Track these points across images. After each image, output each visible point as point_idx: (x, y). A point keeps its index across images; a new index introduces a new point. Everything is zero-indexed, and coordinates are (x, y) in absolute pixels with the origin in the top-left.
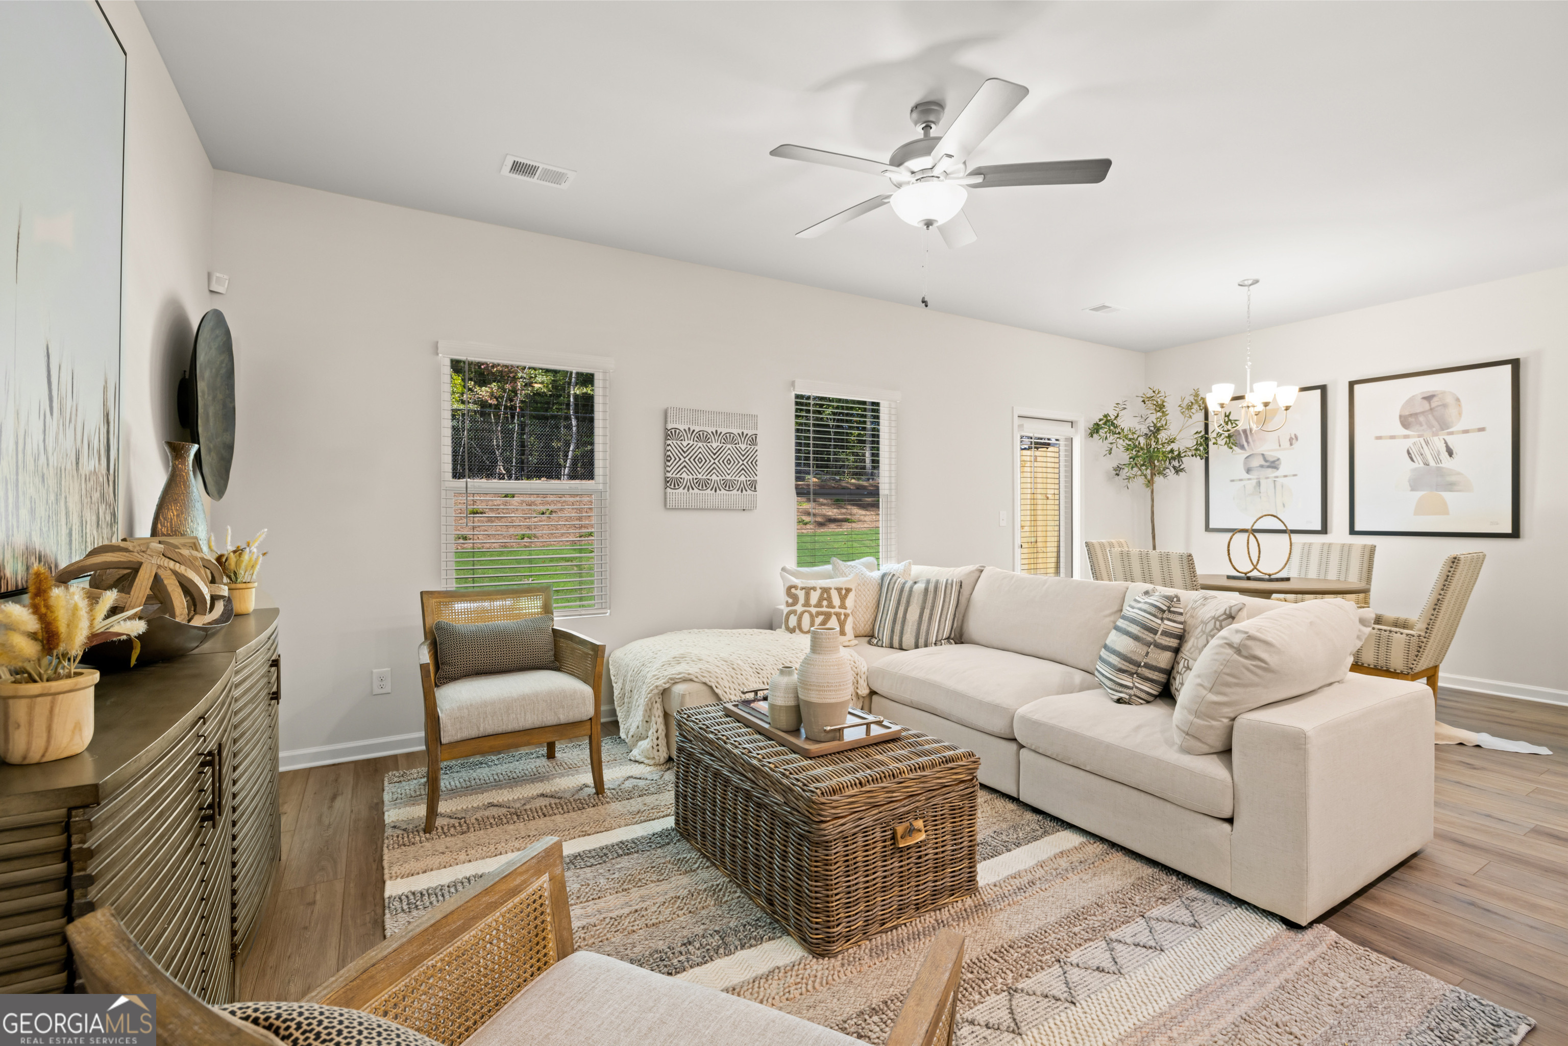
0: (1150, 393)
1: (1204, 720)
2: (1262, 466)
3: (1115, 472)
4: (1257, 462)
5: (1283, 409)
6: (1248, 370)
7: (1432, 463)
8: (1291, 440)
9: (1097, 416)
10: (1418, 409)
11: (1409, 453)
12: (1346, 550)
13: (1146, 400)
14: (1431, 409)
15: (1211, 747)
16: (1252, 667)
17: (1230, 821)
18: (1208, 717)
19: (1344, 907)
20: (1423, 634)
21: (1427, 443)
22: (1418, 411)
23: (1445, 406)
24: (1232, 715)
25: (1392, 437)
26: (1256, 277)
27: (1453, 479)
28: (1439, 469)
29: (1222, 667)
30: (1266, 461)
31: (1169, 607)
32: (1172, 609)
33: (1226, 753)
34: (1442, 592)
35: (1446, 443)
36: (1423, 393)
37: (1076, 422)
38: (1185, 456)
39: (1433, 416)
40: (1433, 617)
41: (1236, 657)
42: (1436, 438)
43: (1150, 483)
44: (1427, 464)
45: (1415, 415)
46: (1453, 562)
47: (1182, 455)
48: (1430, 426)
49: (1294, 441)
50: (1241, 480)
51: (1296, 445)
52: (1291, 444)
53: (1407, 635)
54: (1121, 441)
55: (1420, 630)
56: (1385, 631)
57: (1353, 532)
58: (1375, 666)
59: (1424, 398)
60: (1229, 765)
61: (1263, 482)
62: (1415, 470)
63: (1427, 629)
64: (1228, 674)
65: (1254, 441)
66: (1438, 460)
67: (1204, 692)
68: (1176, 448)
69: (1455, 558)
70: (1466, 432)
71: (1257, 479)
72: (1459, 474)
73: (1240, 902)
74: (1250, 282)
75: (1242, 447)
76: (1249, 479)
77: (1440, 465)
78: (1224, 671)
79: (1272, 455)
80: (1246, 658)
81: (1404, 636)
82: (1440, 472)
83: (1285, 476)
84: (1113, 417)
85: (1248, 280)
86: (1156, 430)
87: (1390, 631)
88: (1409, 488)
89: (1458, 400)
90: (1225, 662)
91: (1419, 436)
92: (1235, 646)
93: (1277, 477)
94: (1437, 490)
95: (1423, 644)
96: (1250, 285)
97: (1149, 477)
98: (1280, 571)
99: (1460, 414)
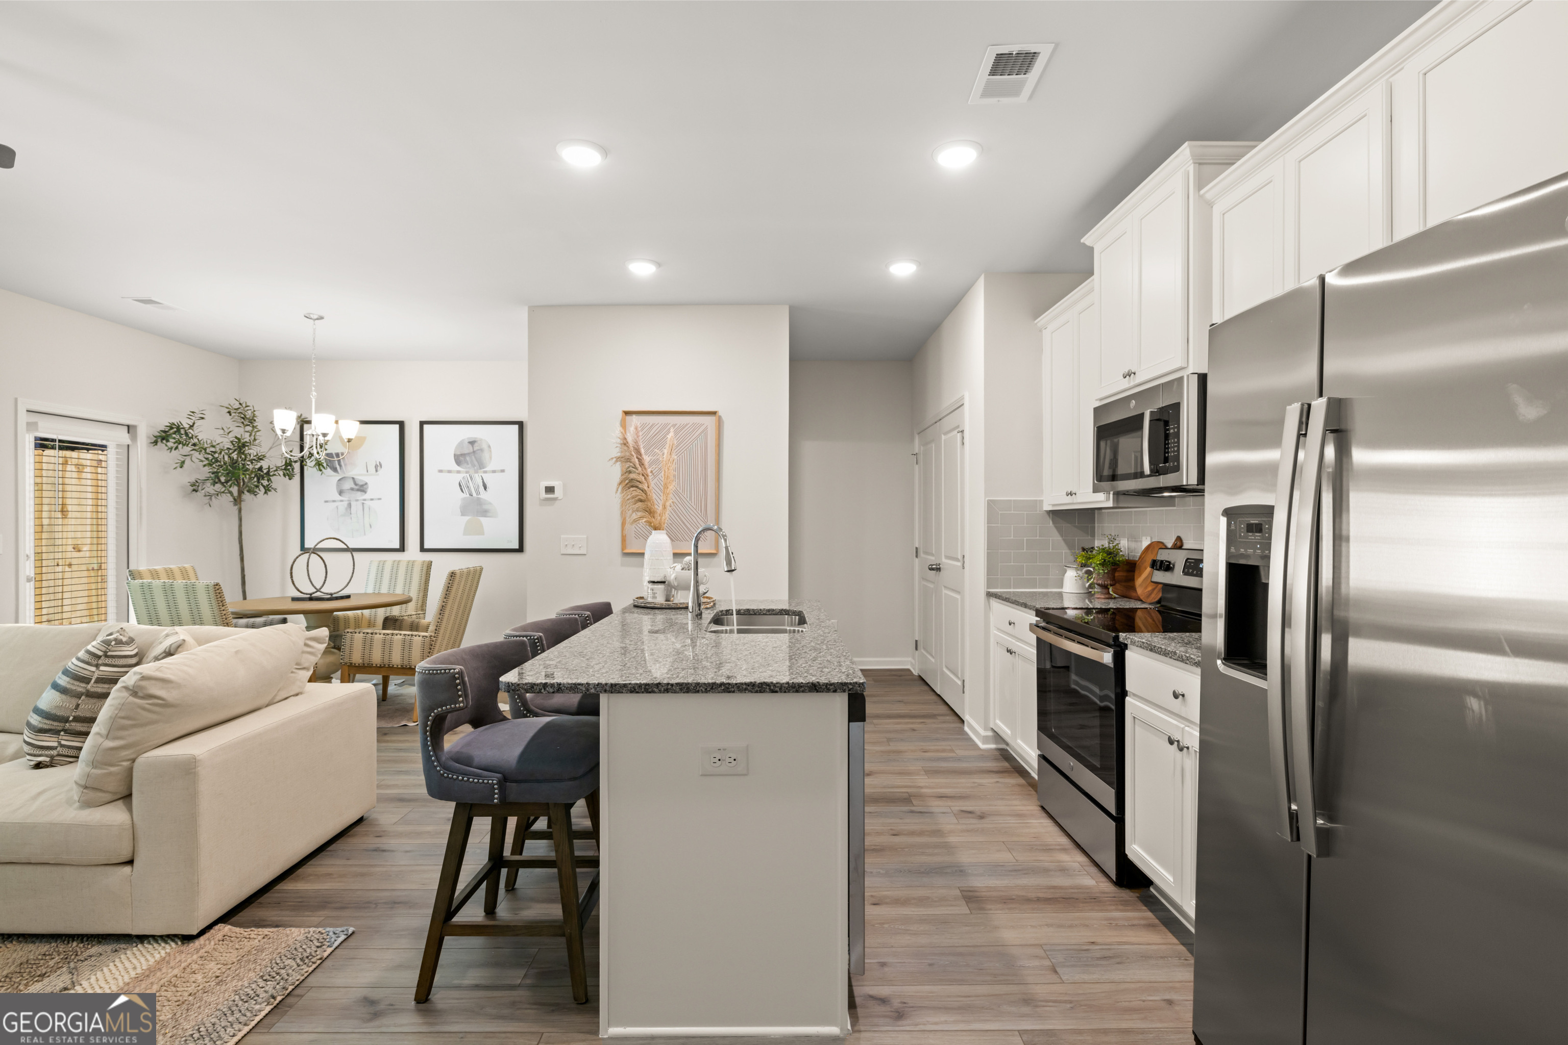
0: (237, 405)
1: (101, 769)
2: (352, 489)
3: (192, 488)
4: (348, 485)
5: (346, 440)
6: (314, 401)
7: (474, 494)
8: (376, 467)
9: (162, 423)
10: (466, 451)
11: (460, 486)
12: (411, 564)
13: (232, 411)
14: (474, 452)
15: (114, 793)
16: (147, 706)
17: (131, 862)
18: (106, 765)
19: (262, 895)
20: (433, 634)
21: (471, 478)
22: (466, 452)
23: (482, 450)
24: (132, 756)
25: (450, 472)
26: (322, 314)
27: (486, 507)
28: (479, 499)
29: (116, 712)
30: (356, 484)
31: (105, 652)
32: (109, 653)
33: (127, 797)
34: (445, 600)
35: (483, 479)
36: (468, 438)
37: (135, 427)
38: (275, 475)
39: (475, 457)
40: (439, 621)
41: (132, 699)
42: (476, 475)
43: (237, 501)
44: (471, 495)
45: (463, 455)
46: (452, 576)
47: (271, 474)
48: (474, 466)
49: (379, 468)
50: (334, 501)
51: (380, 471)
52: (377, 471)
53: (423, 637)
54: (196, 454)
55: (431, 632)
56: (409, 635)
57: (423, 549)
58: (402, 666)
59: (470, 443)
60: (130, 809)
61: (353, 503)
62: (464, 499)
63: (436, 630)
64: (123, 718)
65: (345, 465)
66: (478, 493)
67: (101, 740)
68: (265, 466)
69: (453, 573)
70: (494, 472)
71: (348, 501)
72: (490, 504)
73: (142, 939)
74: (316, 317)
75: (335, 470)
76: (342, 501)
77: (479, 496)
78: (119, 715)
79: (361, 479)
80: (143, 698)
81: (421, 637)
82: (479, 502)
83: (372, 500)
84: (187, 426)
85: (313, 314)
86: (241, 446)
87: (412, 635)
88: (460, 514)
89: (489, 447)
90: (120, 707)
91: (467, 472)
92: (131, 688)
93: (365, 500)
94: (477, 516)
95: (433, 643)
96: (317, 319)
97: (236, 494)
98: (343, 589)
99: (491, 458)
